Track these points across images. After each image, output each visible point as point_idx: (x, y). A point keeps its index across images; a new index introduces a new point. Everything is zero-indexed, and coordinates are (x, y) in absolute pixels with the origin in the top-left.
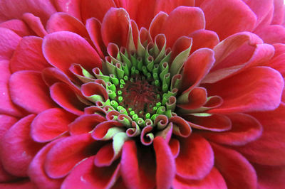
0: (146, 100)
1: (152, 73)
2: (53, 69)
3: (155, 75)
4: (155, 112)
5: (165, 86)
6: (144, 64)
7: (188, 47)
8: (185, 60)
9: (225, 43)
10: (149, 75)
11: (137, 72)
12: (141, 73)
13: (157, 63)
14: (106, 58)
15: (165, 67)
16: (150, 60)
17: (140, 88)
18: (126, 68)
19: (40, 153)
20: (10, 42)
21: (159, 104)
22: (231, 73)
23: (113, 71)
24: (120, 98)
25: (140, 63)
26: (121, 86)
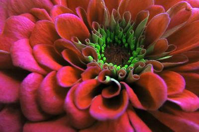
0: (122, 57)
1: (121, 40)
2: (62, 40)
3: (124, 41)
4: (130, 63)
5: (132, 47)
6: (116, 34)
7: (146, 17)
8: (145, 26)
9: (171, 10)
10: (120, 42)
11: (111, 41)
12: (114, 41)
13: (125, 32)
14: (92, 32)
15: (132, 33)
16: (121, 30)
17: (116, 51)
18: (104, 39)
19: (69, 93)
20: (28, 26)
21: (132, 58)
22: (175, 31)
23: (97, 41)
24: (105, 59)
25: (113, 34)
26: (103, 51)
